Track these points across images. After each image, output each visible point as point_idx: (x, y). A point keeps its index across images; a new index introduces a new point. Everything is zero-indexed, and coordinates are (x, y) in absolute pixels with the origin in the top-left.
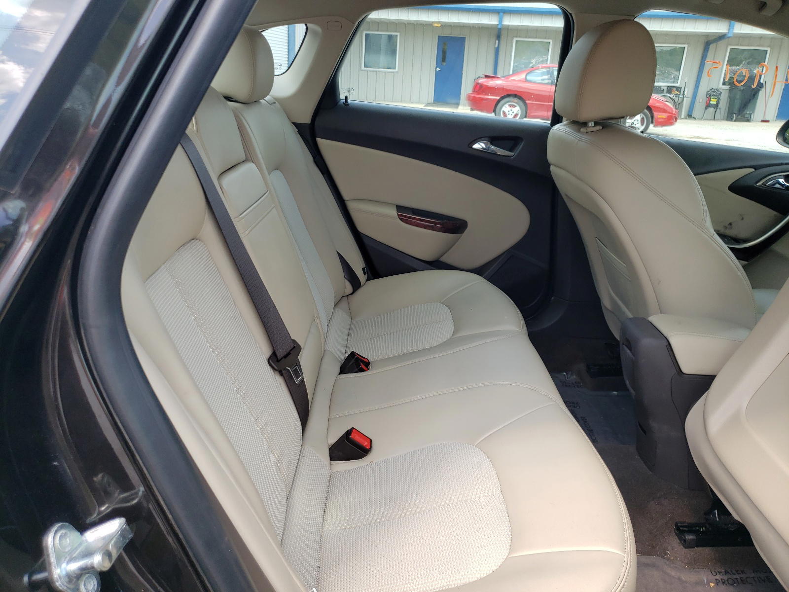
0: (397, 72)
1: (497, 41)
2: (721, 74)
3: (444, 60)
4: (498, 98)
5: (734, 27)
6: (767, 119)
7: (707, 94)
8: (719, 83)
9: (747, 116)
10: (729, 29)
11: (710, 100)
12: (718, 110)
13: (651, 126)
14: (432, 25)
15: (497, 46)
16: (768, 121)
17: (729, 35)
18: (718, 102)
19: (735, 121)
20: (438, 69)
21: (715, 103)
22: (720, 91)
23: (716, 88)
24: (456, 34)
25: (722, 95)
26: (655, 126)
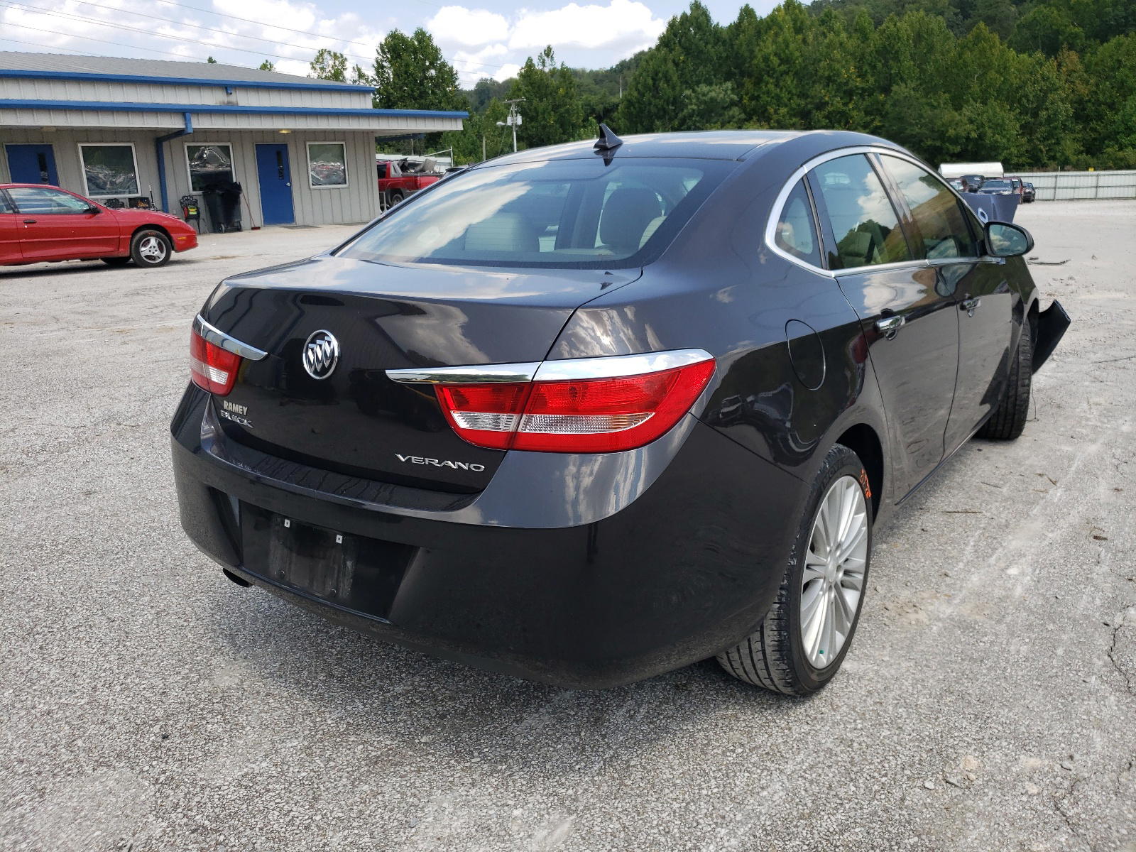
2: (187, 177)
6: (257, 226)
7: (181, 203)
8: (189, 188)
9: (236, 224)
11: (189, 211)
12: (201, 221)
13: (173, 252)
16: (258, 228)
17: (188, 131)
18: (198, 211)
19: (226, 232)
21: (195, 213)
22: (194, 197)
23: (188, 194)
25: (198, 202)
26: (176, 251)
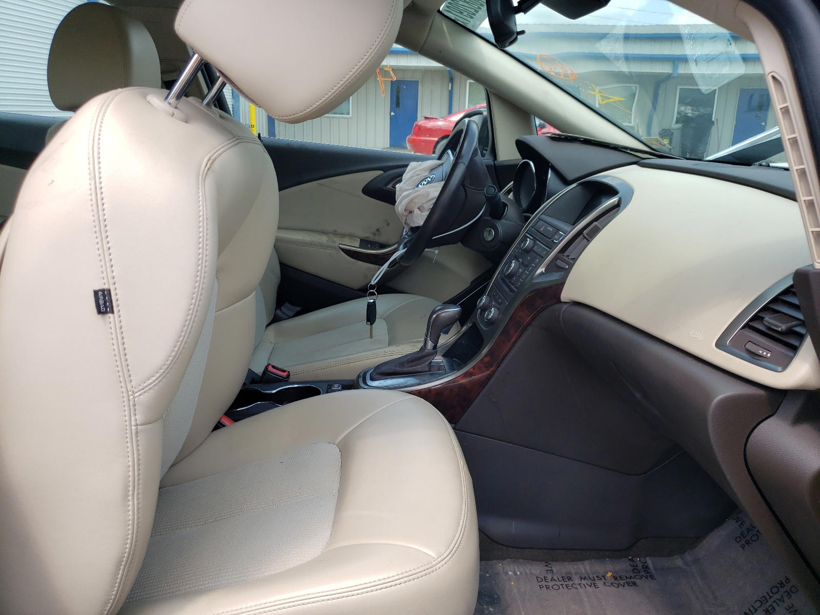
0: (351, 118)
1: (450, 84)
2: (673, 113)
3: (398, 104)
4: (436, 139)
5: (678, 67)
8: (672, 122)
10: (673, 70)
14: (383, 69)
15: (450, 89)
17: (674, 75)
18: (670, 142)
20: (392, 114)
22: (672, 131)
23: (669, 128)
24: (408, 77)
25: (674, 135)
